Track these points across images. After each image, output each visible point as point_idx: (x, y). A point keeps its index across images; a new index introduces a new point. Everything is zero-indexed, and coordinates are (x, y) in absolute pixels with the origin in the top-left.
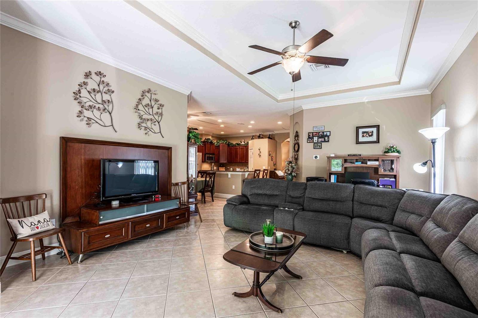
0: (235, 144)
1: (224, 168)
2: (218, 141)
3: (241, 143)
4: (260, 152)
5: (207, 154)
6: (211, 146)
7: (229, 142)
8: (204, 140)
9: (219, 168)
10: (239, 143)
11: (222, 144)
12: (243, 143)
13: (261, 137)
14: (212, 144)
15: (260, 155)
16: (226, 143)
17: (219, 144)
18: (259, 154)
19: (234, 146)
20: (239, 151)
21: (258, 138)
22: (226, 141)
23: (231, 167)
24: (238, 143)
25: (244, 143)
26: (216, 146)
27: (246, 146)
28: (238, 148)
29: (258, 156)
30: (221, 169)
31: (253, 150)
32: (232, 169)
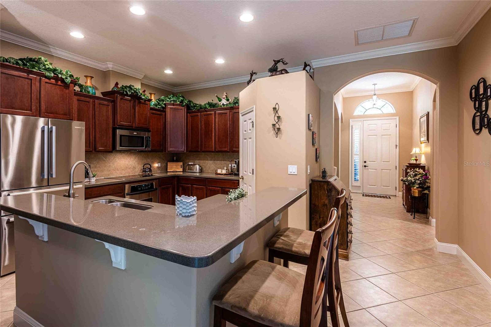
0: (205, 105)
1: (181, 164)
2: (162, 97)
3: (220, 100)
4: (279, 117)
5: (122, 128)
6: (137, 108)
7: (190, 101)
8: (113, 88)
9: (169, 164)
10: (214, 102)
11: (173, 105)
12: (224, 102)
13: (282, 70)
14: (140, 103)
15: (279, 129)
16: (182, 102)
17: (165, 104)
18: (274, 125)
19: (202, 109)
20: (216, 122)
21: (270, 74)
22: (181, 98)
23: (197, 162)
24: (211, 101)
25: (228, 100)
26: (152, 109)
27: (232, 108)
28: (211, 114)
29: (272, 133)
30: (172, 168)
31: (252, 115)
32: (198, 166)
